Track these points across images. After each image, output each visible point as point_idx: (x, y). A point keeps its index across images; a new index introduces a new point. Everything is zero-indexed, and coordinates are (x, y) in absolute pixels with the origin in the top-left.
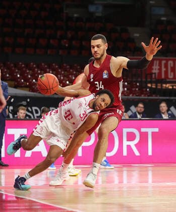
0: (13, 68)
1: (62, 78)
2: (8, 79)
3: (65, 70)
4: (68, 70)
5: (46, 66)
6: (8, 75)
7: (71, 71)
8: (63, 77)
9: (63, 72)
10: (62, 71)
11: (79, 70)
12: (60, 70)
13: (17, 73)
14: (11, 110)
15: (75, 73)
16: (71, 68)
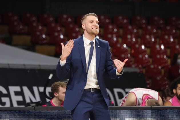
0: (53, 25)
1: (134, 40)
2: (45, 42)
3: (139, 27)
4: (144, 26)
5: (107, 21)
6: (44, 36)
7: (149, 27)
8: (136, 38)
9: (135, 31)
10: (133, 29)
11: (162, 26)
12: (130, 27)
13: (59, 32)
14: (49, 93)
15: (155, 31)
16: (148, 23)
